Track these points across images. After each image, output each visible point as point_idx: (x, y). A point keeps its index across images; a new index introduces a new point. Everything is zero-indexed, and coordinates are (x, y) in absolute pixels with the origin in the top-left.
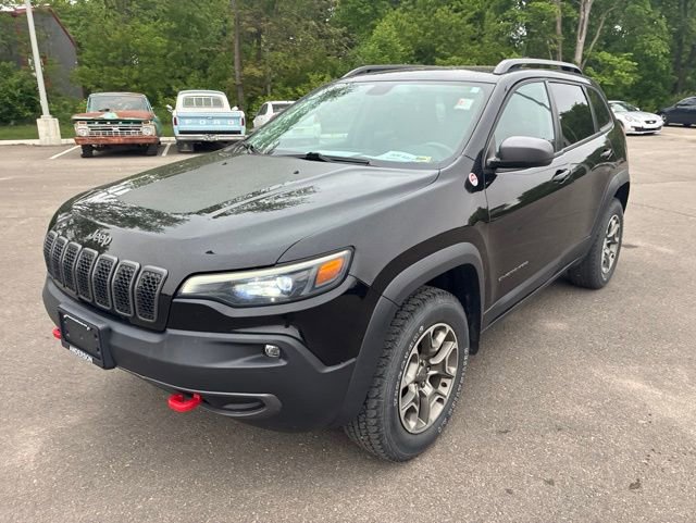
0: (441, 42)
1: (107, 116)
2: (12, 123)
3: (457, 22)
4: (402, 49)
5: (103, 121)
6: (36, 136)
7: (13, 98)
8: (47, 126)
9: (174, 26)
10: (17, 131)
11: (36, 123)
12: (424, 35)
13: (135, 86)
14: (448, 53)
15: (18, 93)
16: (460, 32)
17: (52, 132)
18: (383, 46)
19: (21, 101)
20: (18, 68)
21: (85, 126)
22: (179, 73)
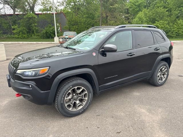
0: (157, 17)
1: (66, 37)
2: (50, 38)
3: (163, 11)
4: (145, 19)
5: (65, 38)
6: (54, 41)
7: (51, 33)
8: (56, 39)
9: (87, 16)
10: (51, 40)
11: (54, 38)
12: (153, 15)
13: (76, 30)
14: (159, 20)
15: (52, 32)
16: (164, 14)
17: (57, 41)
18: (140, 19)
19: (52, 33)
20: (52, 26)
21: (62, 39)
22: (87, 27)
